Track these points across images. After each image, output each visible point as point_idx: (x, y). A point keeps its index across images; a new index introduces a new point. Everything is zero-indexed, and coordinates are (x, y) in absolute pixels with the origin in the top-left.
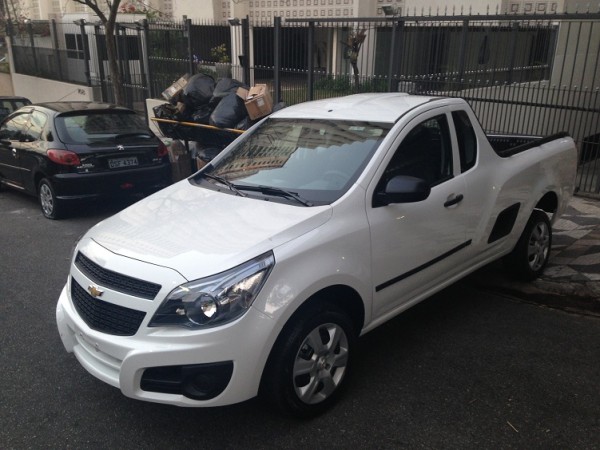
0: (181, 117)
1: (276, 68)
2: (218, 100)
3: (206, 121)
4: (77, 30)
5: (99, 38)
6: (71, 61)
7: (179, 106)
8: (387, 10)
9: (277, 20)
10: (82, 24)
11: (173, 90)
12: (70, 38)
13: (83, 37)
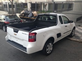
0: (23, 16)
1: (36, 9)
2: (29, 14)
3: (27, 17)
4: (5, 4)
5: (9, 5)
6: (4, 8)
7: (23, 15)
8: (53, 1)
9: (36, 2)
10: (6, 3)
11: (22, 12)
12: (4, 5)
13: (6, 5)
